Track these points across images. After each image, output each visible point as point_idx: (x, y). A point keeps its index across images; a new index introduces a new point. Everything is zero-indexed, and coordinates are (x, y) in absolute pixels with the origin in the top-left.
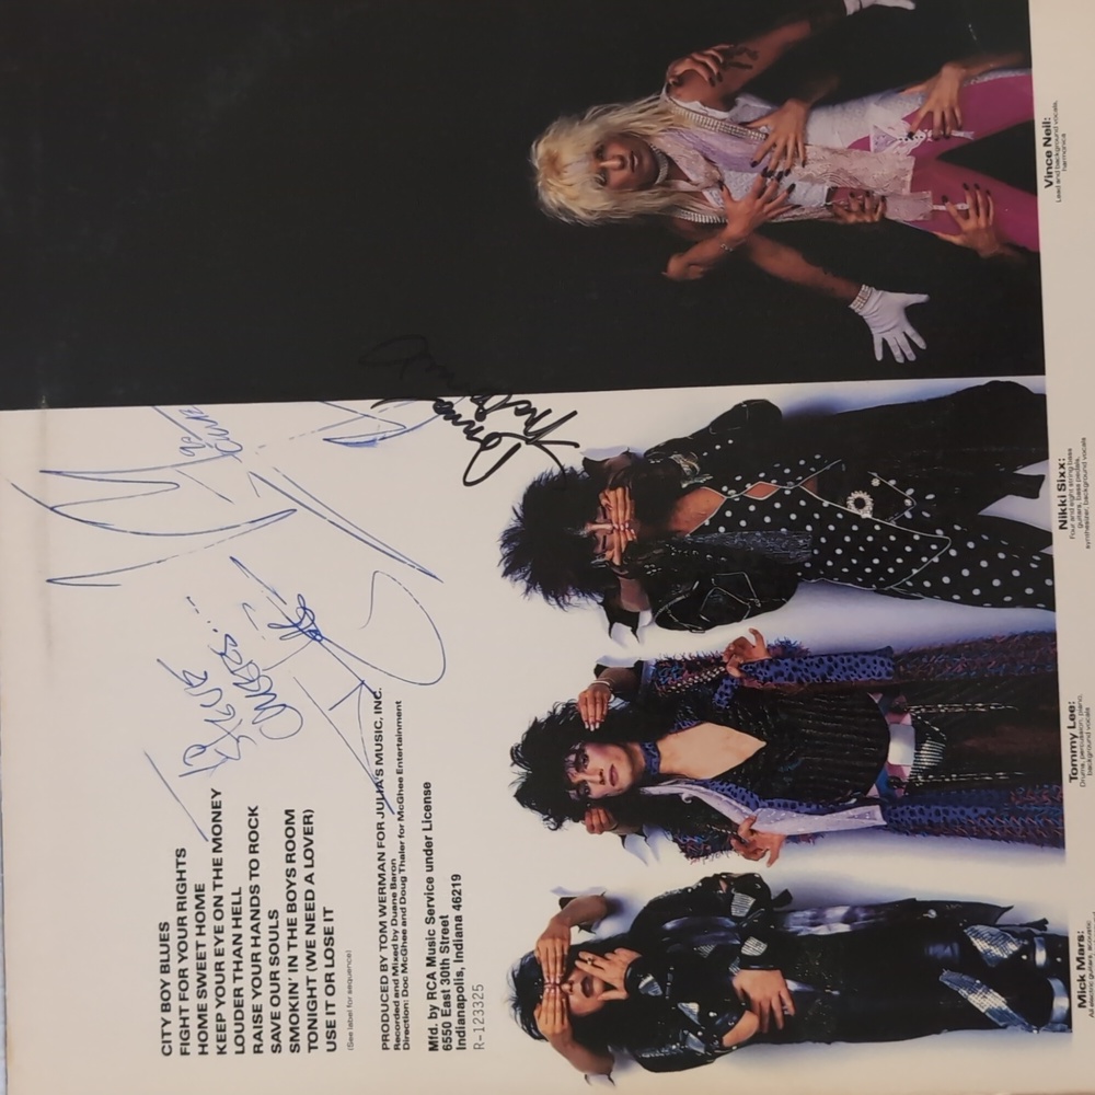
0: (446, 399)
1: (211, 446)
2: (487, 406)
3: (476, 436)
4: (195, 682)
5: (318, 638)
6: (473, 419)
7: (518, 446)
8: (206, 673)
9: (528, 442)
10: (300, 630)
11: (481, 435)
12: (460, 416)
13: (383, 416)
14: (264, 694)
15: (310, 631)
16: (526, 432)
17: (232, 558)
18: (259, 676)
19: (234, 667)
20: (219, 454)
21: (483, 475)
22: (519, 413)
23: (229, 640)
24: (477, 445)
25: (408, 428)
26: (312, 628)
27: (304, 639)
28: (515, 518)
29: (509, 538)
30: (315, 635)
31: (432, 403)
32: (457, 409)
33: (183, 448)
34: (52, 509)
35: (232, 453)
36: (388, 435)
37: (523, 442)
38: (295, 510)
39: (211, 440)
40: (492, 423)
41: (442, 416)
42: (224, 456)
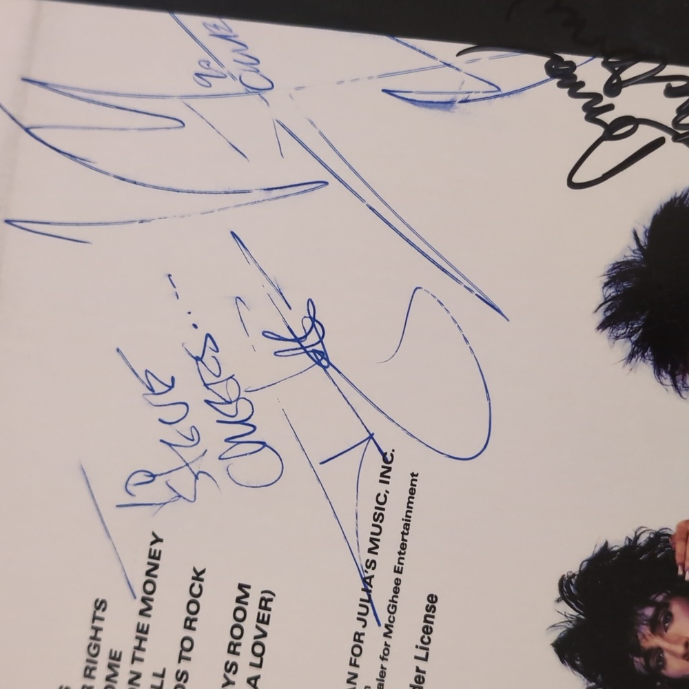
0: (567, 57)
1: (233, 77)
2: (625, 75)
3: (602, 117)
4: (159, 388)
5: (324, 363)
6: (600, 90)
7: (659, 142)
8: (173, 379)
9: (677, 138)
10: (303, 347)
11: (608, 117)
12: (582, 84)
13: (474, 69)
14: (242, 422)
15: (314, 351)
16: (676, 122)
17: (233, 233)
18: (238, 399)
19: (209, 379)
20: (242, 89)
21: (600, 175)
22: (671, 92)
23: (209, 341)
24: (599, 131)
25: (504, 90)
26: (319, 347)
27: (305, 360)
28: (635, 247)
29: (619, 274)
30: (320, 358)
31: (546, 59)
32: (580, 74)
33: (198, 75)
34: (27, 130)
35: (259, 91)
36: (472, 96)
37: (668, 137)
38: (326, 183)
39: (235, 69)
40: (629, 102)
41: (556, 81)
42: (248, 93)
